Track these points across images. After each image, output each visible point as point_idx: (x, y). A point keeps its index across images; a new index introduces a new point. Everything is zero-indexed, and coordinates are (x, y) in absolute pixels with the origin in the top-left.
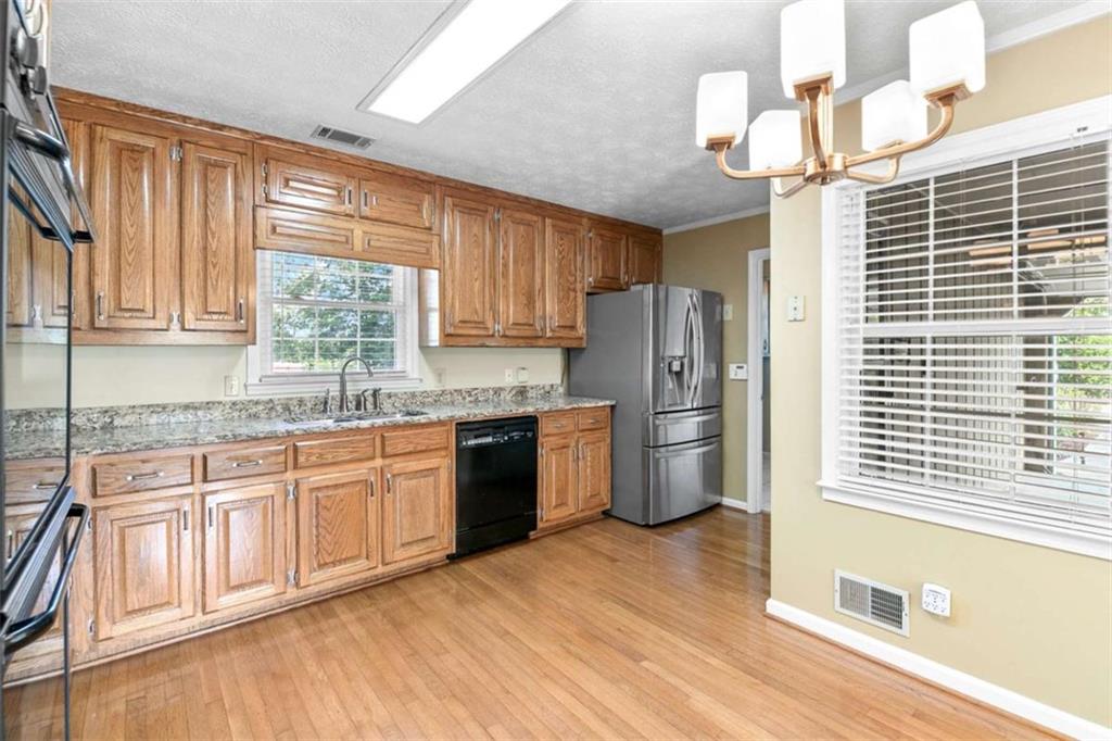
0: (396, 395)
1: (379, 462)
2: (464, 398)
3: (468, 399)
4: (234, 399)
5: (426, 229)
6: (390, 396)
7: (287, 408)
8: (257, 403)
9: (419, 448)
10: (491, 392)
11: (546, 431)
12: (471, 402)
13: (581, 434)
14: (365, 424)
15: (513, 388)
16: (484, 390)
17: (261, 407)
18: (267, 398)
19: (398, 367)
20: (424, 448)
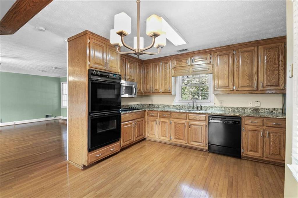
0: (207, 107)
1: (188, 120)
2: (229, 110)
3: (231, 110)
4: (174, 105)
5: (209, 63)
6: (205, 107)
7: (182, 107)
8: (177, 106)
9: (197, 119)
10: (241, 109)
11: (246, 123)
12: (232, 111)
13: (267, 128)
14: (184, 111)
15: (251, 108)
16: (238, 108)
17: (178, 107)
18: (179, 105)
19: (209, 100)
20: (198, 119)
